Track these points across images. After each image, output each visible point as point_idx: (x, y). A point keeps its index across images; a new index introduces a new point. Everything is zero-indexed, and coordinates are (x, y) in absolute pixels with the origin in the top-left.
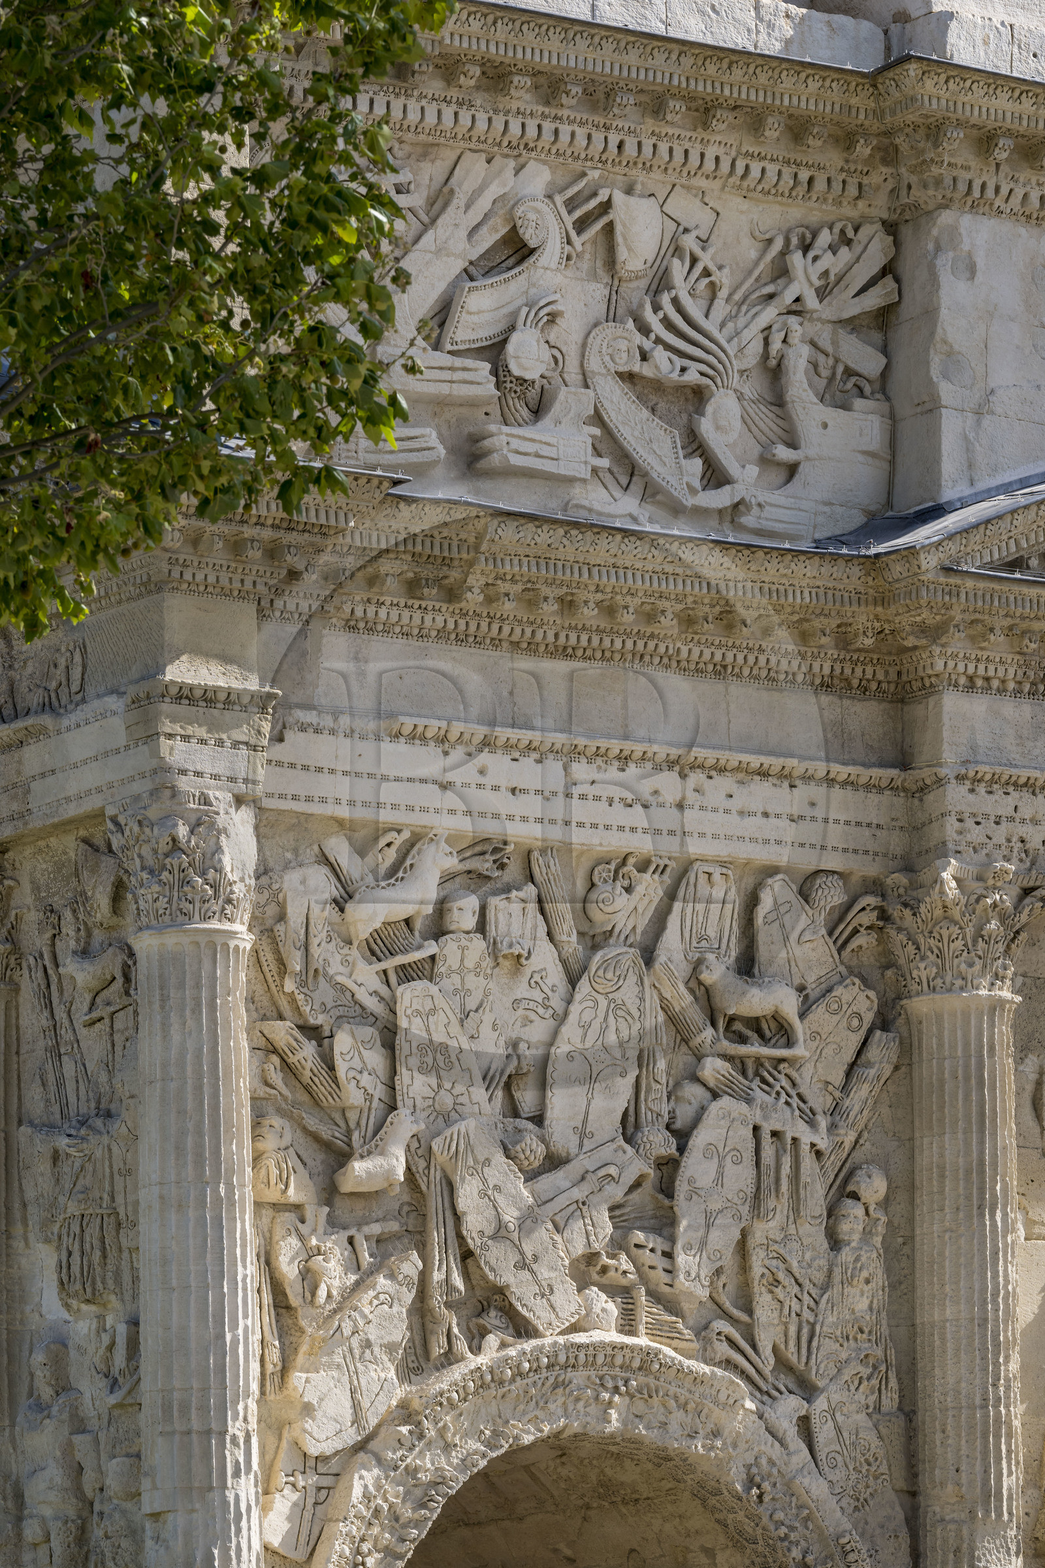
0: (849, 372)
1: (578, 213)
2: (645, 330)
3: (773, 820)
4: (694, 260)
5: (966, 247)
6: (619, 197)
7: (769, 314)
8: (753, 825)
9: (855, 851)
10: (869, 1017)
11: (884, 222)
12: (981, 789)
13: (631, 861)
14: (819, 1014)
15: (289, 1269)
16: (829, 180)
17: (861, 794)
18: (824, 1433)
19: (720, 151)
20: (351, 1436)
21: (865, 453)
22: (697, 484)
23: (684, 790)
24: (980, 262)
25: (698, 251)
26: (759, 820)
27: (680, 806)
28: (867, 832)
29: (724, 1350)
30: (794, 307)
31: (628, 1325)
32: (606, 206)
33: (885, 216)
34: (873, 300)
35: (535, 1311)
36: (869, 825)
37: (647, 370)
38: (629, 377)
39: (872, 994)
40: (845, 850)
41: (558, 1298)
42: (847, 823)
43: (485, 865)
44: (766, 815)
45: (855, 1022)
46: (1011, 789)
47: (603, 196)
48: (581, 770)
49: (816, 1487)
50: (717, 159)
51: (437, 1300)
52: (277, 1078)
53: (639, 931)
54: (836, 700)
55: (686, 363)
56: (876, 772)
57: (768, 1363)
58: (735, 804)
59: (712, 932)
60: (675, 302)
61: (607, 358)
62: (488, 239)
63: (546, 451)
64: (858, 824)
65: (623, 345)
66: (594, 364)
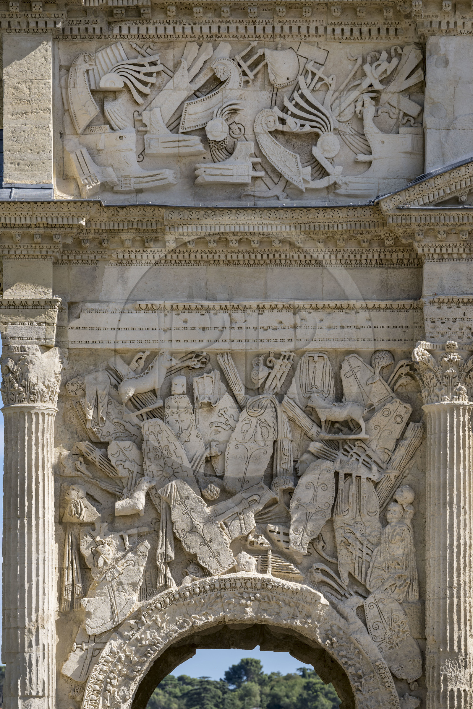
0: (405, 114)
1: (249, 62)
2: (284, 109)
3: (346, 330)
4: (314, 74)
5: (442, 52)
6: (268, 52)
7: (355, 94)
8: (333, 333)
9: (394, 340)
10: (406, 417)
11: (416, 43)
12: (444, 307)
13: (272, 355)
14: (378, 418)
15: (86, 552)
16: (379, 29)
17: (396, 313)
18: (371, 614)
19: (318, 24)
20: (109, 625)
21: (405, 153)
22: (309, 178)
23: (295, 320)
24: (451, 58)
25: (315, 71)
26: (339, 330)
27: (295, 327)
28: (400, 330)
29: (320, 577)
30: (370, 89)
31: (263, 567)
32: (263, 57)
33: (417, 41)
34: (413, 80)
35: (210, 564)
36: (401, 327)
37: (285, 128)
38: (275, 133)
39: (408, 406)
40: (388, 340)
41: (222, 558)
42: (389, 327)
43: (194, 363)
44: (342, 327)
45: (399, 419)
46: (461, 305)
47: (260, 52)
48: (238, 316)
49: (365, 639)
50: (317, 28)
51: (160, 562)
52: (82, 468)
53: (279, 386)
54: (384, 270)
55: (303, 122)
56: (401, 303)
57: (345, 581)
58: (325, 324)
59: (318, 383)
60: (302, 96)
61: (265, 126)
62: (202, 80)
63: (226, 172)
64: (394, 327)
65: (271, 119)
66: (258, 129)
